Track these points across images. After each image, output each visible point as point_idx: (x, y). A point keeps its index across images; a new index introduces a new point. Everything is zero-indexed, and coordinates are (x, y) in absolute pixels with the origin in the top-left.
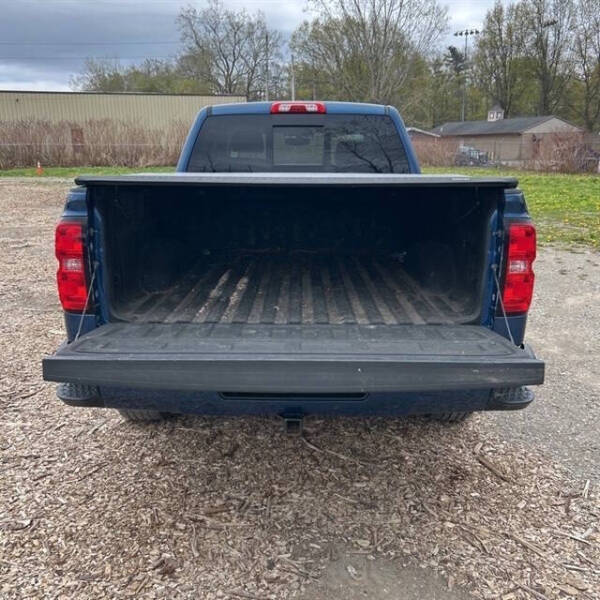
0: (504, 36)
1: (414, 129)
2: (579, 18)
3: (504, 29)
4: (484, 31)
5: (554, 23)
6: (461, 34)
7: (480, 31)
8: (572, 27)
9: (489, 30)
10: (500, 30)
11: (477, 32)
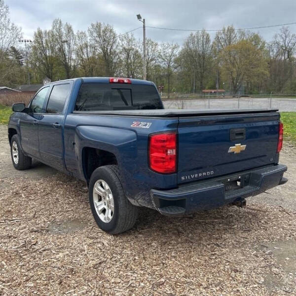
0: (44, 45)
1: (6, 87)
2: (77, 40)
3: (44, 41)
4: (34, 41)
5: (67, 41)
6: (22, 41)
7: (32, 41)
8: (75, 44)
9: (36, 41)
10: (42, 42)
11: (31, 41)
